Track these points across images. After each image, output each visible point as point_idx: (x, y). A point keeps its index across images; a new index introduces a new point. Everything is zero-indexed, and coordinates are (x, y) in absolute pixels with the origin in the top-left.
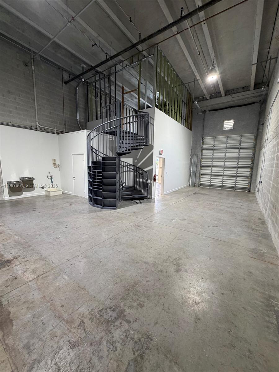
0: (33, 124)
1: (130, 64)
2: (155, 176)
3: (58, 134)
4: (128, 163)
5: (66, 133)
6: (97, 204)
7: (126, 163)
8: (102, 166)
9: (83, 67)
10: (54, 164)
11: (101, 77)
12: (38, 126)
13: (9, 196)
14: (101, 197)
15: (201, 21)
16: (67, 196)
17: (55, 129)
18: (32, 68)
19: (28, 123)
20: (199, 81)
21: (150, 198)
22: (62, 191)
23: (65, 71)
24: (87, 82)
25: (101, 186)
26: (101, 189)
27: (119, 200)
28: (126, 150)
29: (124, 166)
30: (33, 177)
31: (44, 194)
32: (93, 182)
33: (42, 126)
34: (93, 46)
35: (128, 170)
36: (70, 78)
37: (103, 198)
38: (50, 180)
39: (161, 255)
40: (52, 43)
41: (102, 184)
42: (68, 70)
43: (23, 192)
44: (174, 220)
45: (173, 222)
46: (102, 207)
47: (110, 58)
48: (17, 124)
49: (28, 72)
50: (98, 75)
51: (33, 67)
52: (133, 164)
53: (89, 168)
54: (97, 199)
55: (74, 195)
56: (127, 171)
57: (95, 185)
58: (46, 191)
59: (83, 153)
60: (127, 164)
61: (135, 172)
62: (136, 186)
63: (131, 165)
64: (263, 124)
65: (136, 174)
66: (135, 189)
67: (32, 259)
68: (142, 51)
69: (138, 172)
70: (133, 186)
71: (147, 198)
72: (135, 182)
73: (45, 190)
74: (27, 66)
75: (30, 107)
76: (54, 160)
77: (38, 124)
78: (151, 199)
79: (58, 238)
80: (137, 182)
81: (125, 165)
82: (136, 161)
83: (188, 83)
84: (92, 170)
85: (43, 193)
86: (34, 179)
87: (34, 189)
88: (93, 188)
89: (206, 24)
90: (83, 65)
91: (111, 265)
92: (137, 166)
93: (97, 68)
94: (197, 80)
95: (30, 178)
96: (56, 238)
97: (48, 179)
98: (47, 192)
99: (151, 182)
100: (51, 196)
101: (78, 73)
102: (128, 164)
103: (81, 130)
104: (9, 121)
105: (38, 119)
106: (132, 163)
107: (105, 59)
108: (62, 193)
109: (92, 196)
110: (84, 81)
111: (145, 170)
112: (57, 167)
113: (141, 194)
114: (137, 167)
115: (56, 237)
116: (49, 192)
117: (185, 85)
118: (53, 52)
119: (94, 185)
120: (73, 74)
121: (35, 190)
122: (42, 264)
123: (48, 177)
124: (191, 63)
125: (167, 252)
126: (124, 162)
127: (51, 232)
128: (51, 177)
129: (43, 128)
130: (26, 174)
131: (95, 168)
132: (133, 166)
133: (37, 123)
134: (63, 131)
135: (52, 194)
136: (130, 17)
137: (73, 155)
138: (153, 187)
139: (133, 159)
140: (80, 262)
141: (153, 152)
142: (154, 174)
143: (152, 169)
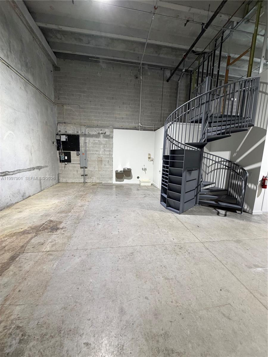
0: (136, 125)
1: (243, 18)
3: (155, 130)
4: (222, 158)
7: (219, 157)
8: (169, 161)
10: (149, 158)
13: (116, 181)
17: (153, 127)
19: (133, 125)
21: (250, 212)
22: (151, 183)
23: (167, 69)
25: (167, 183)
26: (167, 186)
27: (196, 204)
29: (216, 162)
30: (131, 168)
32: (163, 177)
34: (185, 25)
35: (222, 167)
36: (171, 73)
37: (167, 197)
39: (156, 318)
42: (170, 66)
43: (125, 180)
44: (260, 269)
45: (253, 270)
46: (166, 206)
48: (126, 127)
49: (138, 83)
51: (141, 77)
52: (229, 160)
54: (164, 196)
56: (220, 169)
57: (164, 181)
60: (220, 160)
61: (232, 170)
63: (227, 160)
65: (232, 173)
69: (236, 172)
70: (227, 190)
71: (242, 210)
72: (229, 184)
73: (139, 180)
74: (137, 78)
75: (136, 112)
76: (149, 154)
77: (140, 125)
78: (251, 214)
80: (232, 185)
81: (217, 160)
82: (235, 155)
84: (163, 165)
85: (137, 182)
86: (131, 170)
87: (132, 178)
88: (162, 184)
91: (91, 280)
92: (236, 163)
95: (129, 169)
97: (143, 170)
98: (140, 182)
99: (255, 187)
100: (141, 186)
102: (223, 160)
104: (121, 125)
105: (141, 121)
106: (228, 158)
107: (201, 32)
108: (151, 185)
110: (184, 72)
111: (246, 168)
112: (151, 161)
113: (235, 202)
114: (234, 164)
116: (142, 182)
118: (157, 55)
123: (143, 169)
125: (171, 322)
126: (216, 156)
128: (146, 169)
129: (144, 127)
130: (128, 166)
132: (229, 161)
133: (140, 123)
137: (161, 149)
138: (258, 196)
139: (230, 152)
140: (80, 257)
141: (265, 141)
142: (264, 176)
143: (259, 168)
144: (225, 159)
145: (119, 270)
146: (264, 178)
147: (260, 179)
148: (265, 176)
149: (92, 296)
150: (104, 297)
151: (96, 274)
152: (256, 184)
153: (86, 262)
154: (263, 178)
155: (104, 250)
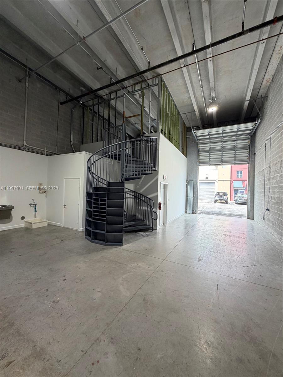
0: (19, 143)
1: (133, 91)
2: (160, 204)
3: (48, 155)
4: (128, 189)
5: (57, 154)
6: (96, 239)
8: (107, 193)
9: (82, 90)
11: (99, 102)
12: (26, 145)
14: (104, 231)
15: (208, 57)
16: (54, 228)
17: (45, 150)
18: (26, 84)
19: (13, 142)
20: (196, 112)
21: (155, 229)
22: (47, 222)
23: (63, 91)
24: (84, 105)
25: (104, 216)
26: (104, 220)
28: (133, 175)
30: (13, 205)
31: (24, 226)
32: (94, 211)
33: (30, 146)
34: (98, 69)
36: (67, 99)
37: (106, 233)
38: (33, 208)
40: (52, 62)
41: (106, 215)
42: (66, 91)
46: (104, 243)
47: (116, 82)
49: (21, 88)
50: (97, 99)
52: (134, 190)
53: (89, 195)
54: (97, 232)
55: (63, 226)
57: (97, 216)
58: (26, 222)
59: (79, 177)
61: (137, 199)
62: (137, 215)
63: (133, 191)
64: (255, 154)
65: (138, 201)
66: (137, 218)
67: (19, 358)
68: (147, 80)
69: (141, 199)
70: (135, 215)
71: (152, 229)
72: (136, 210)
73: (26, 220)
74: (20, 82)
75: (19, 125)
76: (41, 184)
77: (25, 143)
79: (57, 303)
80: (139, 211)
82: (138, 187)
83: (185, 113)
84: (93, 198)
85: (22, 225)
86: (13, 208)
87: (11, 220)
88: (94, 219)
89: (212, 61)
90: (82, 88)
91: (159, 356)
92: (140, 193)
93: (97, 92)
94: (195, 111)
95: (8, 207)
96: (54, 302)
97: (31, 207)
98: (27, 224)
99: (156, 210)
100: (33, 229)
101: (76, 95)
102: (129, 191)
103: (74, 152)
105: (26, 138)
107: (110, 83)
108: (47, 225)
109: (91, 230)
110: (81, 104)
111: (149, 197)
112: (43, 193)
113: (145, 224)
114: (139, 194)
115: (53, 300)
116: (31, 223)
117: (181, 115)
119: (94, 215)
120: (71, 96)
121: (12, 222)
122: (40, 370)
123: (30, 205)
124: (192, 95)
126: (126, 188)
127: (43, 290)
128: (35, 205)
129: (31, 148)
131: (97, 195)
134: (55, 153)
135: (34, 226)
136: (142, 46)
137: (65, 179)
139: (134, 184)
140: (106, 354)
141: (158, 178)
143: (157, 196)
144: (132, 190)
145: (161, 322)
147: (158, 203)
149: (183, 364)
150: (188, 352)
151: (151, 346)
153: (124, 350)
155: (118, 321)
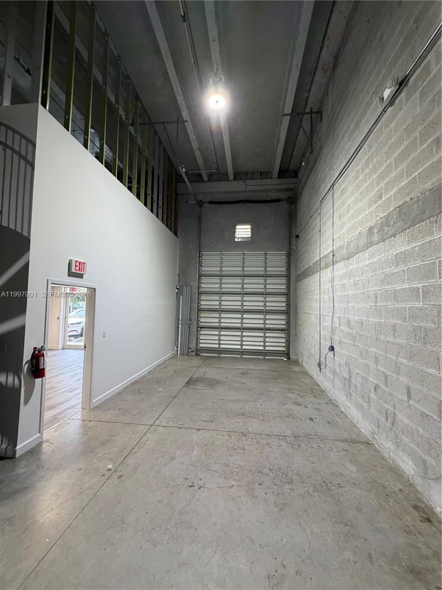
20: (186, 123)
21: (9, 453)
64: (297, 237)
83: (163, 123)
94: (184, 121)
138: (26, 403)
141: (28, 264)
142: (35, 348)
143: (22, 330)
146: (37, 352)
147: (27, 356)
148: (39, 347)
152: (17, 372)
154: (34, 352)
